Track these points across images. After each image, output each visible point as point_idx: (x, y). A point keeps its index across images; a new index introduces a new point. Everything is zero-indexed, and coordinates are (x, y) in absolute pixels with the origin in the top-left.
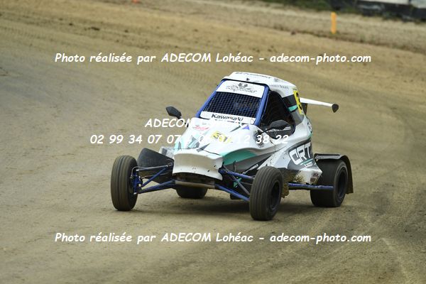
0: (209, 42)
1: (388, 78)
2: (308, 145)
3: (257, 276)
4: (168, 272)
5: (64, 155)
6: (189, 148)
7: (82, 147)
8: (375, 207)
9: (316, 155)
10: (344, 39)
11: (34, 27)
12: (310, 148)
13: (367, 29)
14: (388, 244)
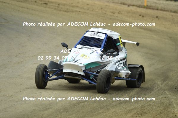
0: (93, 9)
1: (168, 25)
2: (125, 61)
3: (113, 107)
4: (76, 105)
5: (32, 56)
6: (70, 61)
7: (40, 53)
8: (163, 79)
9: (129, 65)
10: (150, 8)
11: (20, 3)
12: (126, 62)
13: (160, 4)
14: (168, 94)
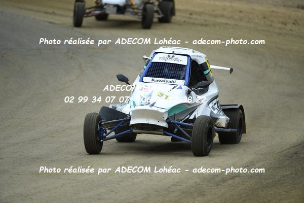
0: (250, 19)
6: (142, 105)
